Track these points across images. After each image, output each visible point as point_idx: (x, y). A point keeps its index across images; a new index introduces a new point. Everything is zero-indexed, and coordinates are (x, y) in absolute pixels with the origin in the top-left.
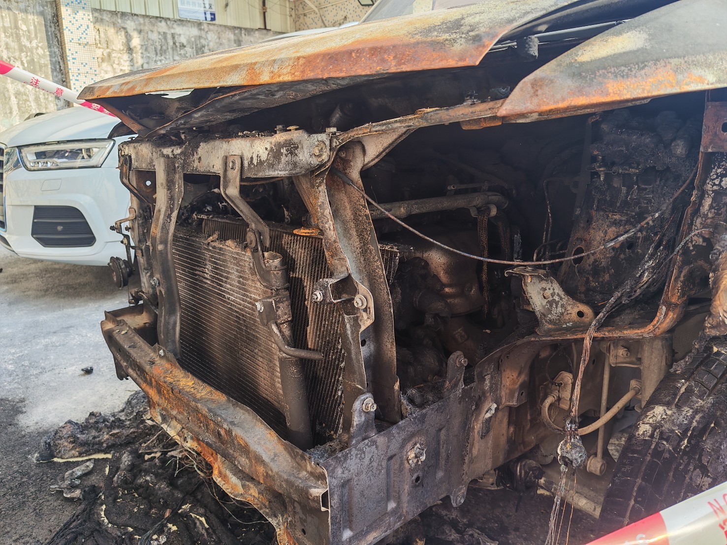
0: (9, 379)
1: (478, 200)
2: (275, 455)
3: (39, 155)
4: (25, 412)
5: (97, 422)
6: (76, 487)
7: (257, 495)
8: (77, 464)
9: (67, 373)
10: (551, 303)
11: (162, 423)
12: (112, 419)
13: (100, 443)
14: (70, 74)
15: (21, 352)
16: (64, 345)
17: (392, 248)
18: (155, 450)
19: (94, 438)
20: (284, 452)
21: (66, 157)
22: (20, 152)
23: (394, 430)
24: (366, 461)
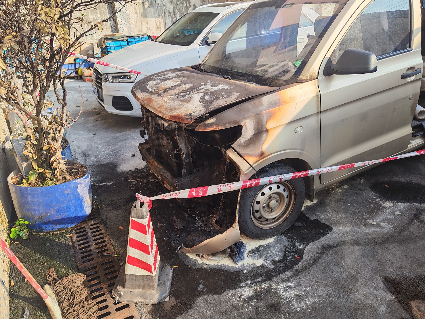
3: (114, 77)
4: (118, 167)
5: (137, 171)
8: (133, 181)
9: (127, 156)
12: (141, 170)
13: (139, 177)
18: (153, 179)
19: (137, 175)
20: (171, 178)
21: (122, 78)
22: (107, 75)
23: (192, 175)
24: (186, 180)
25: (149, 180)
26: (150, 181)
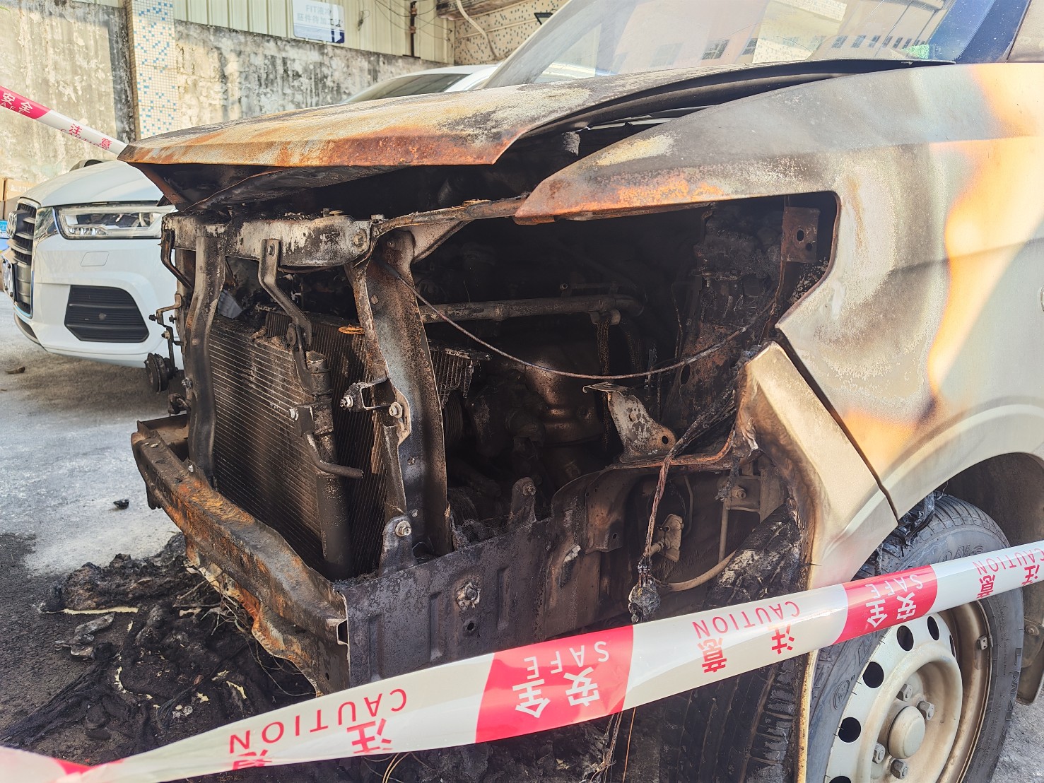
0: (18, 510)
1: (602, 304)
2: (298, 583)
3: (82, 219)
4: (35, 552)
5: (124, 567)
6: (88, 644)
7: (299, 652)
8: (93, 617)
9: (94, 506)
10: (637, 426)
11: (200, 567)
12: (144, 564)
13: (125, 594)
14: (140, 107)
15: (38, 477)
16: (95, 471)
17: (463, 354)
18: (194, 605)
19: (118, 586)
20: (308, 581)
21: (117, 224)
22: (57, 214)
23: (438, 563)
24: (402, 595)
25: (176, 611)
26: (182, 613)
